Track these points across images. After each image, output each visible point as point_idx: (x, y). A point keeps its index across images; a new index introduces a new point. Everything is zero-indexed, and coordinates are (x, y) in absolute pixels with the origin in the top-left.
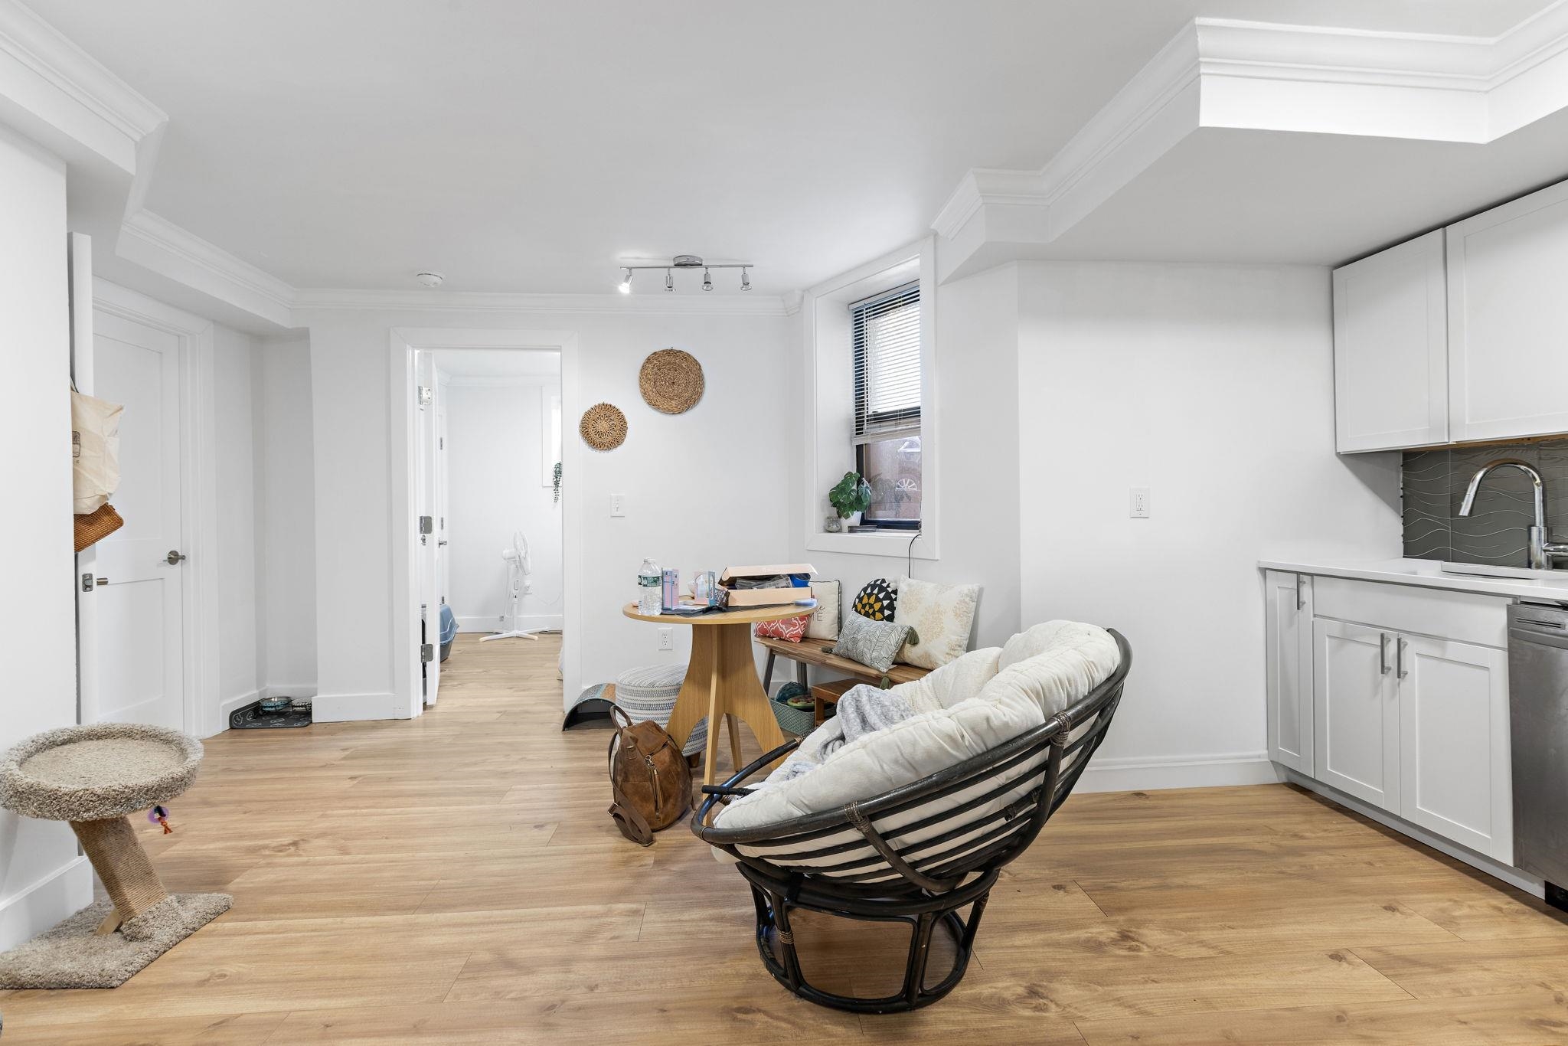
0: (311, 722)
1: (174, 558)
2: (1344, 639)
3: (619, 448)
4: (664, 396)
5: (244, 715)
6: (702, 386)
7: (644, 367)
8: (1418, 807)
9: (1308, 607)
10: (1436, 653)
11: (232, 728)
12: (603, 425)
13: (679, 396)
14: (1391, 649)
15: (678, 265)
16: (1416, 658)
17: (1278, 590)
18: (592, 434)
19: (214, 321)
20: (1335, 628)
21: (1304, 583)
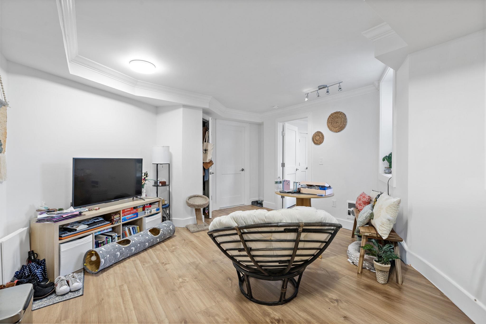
0: (263, 207)
1: (243, 170)
3: (322, 144)
4: (334, 127)
5: (255, 203)
6: (346, 122)
7: (328, 119)
11: (252, 205)
12: (318, 138)
13: (339, 126)
15: (319, 89)
18: (315, 141)
19: (250, 123)
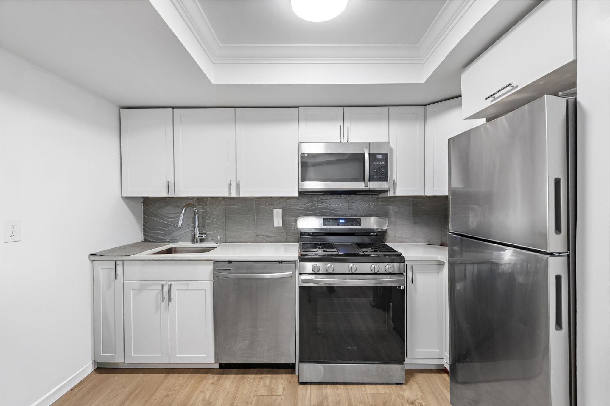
2: (141, 290)
8: (177, 355)
9: (120, 277)
10: (185, 287)
14: (166, 289)
16: (176, 291)
17: (101, 270)
20: (136, 285)
21: (118, 265)
